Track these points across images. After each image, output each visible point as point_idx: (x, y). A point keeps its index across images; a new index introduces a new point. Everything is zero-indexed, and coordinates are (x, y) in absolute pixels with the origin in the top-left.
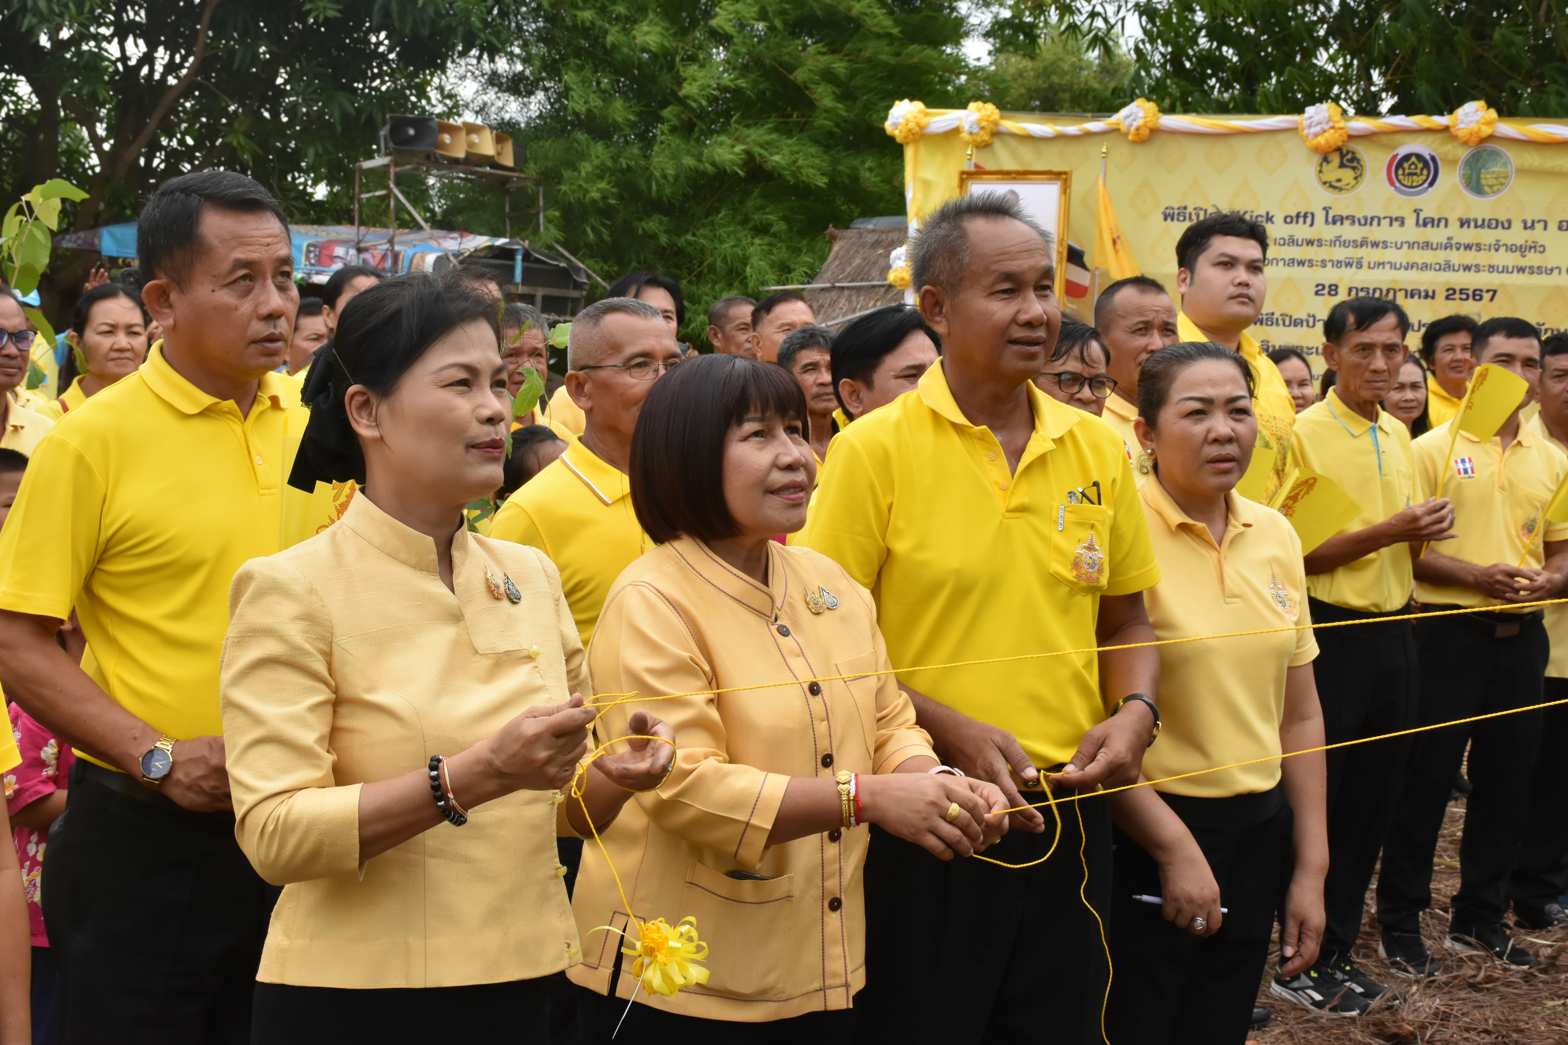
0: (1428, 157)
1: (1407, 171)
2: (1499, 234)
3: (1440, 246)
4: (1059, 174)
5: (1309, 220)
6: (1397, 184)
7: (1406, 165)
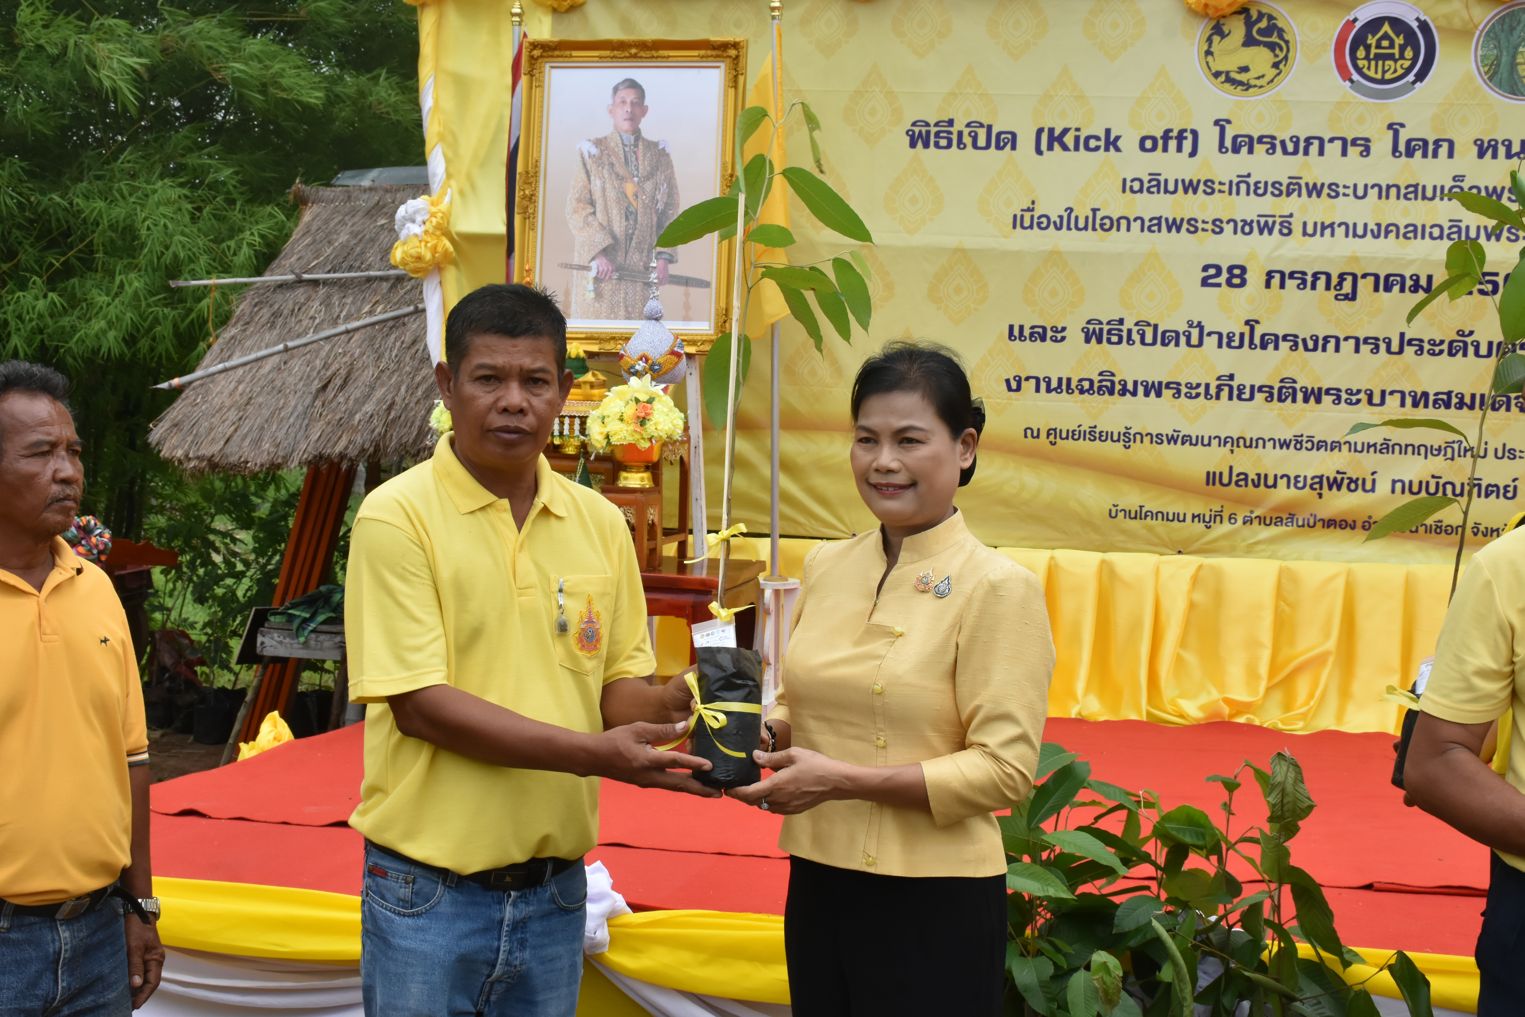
0: (1415, 25)
1: (1373, 51)
3: (1440, 193)
4: (724, 46)
5: (1187, 145)
6: (1356, 77)
7: (1372, 41)
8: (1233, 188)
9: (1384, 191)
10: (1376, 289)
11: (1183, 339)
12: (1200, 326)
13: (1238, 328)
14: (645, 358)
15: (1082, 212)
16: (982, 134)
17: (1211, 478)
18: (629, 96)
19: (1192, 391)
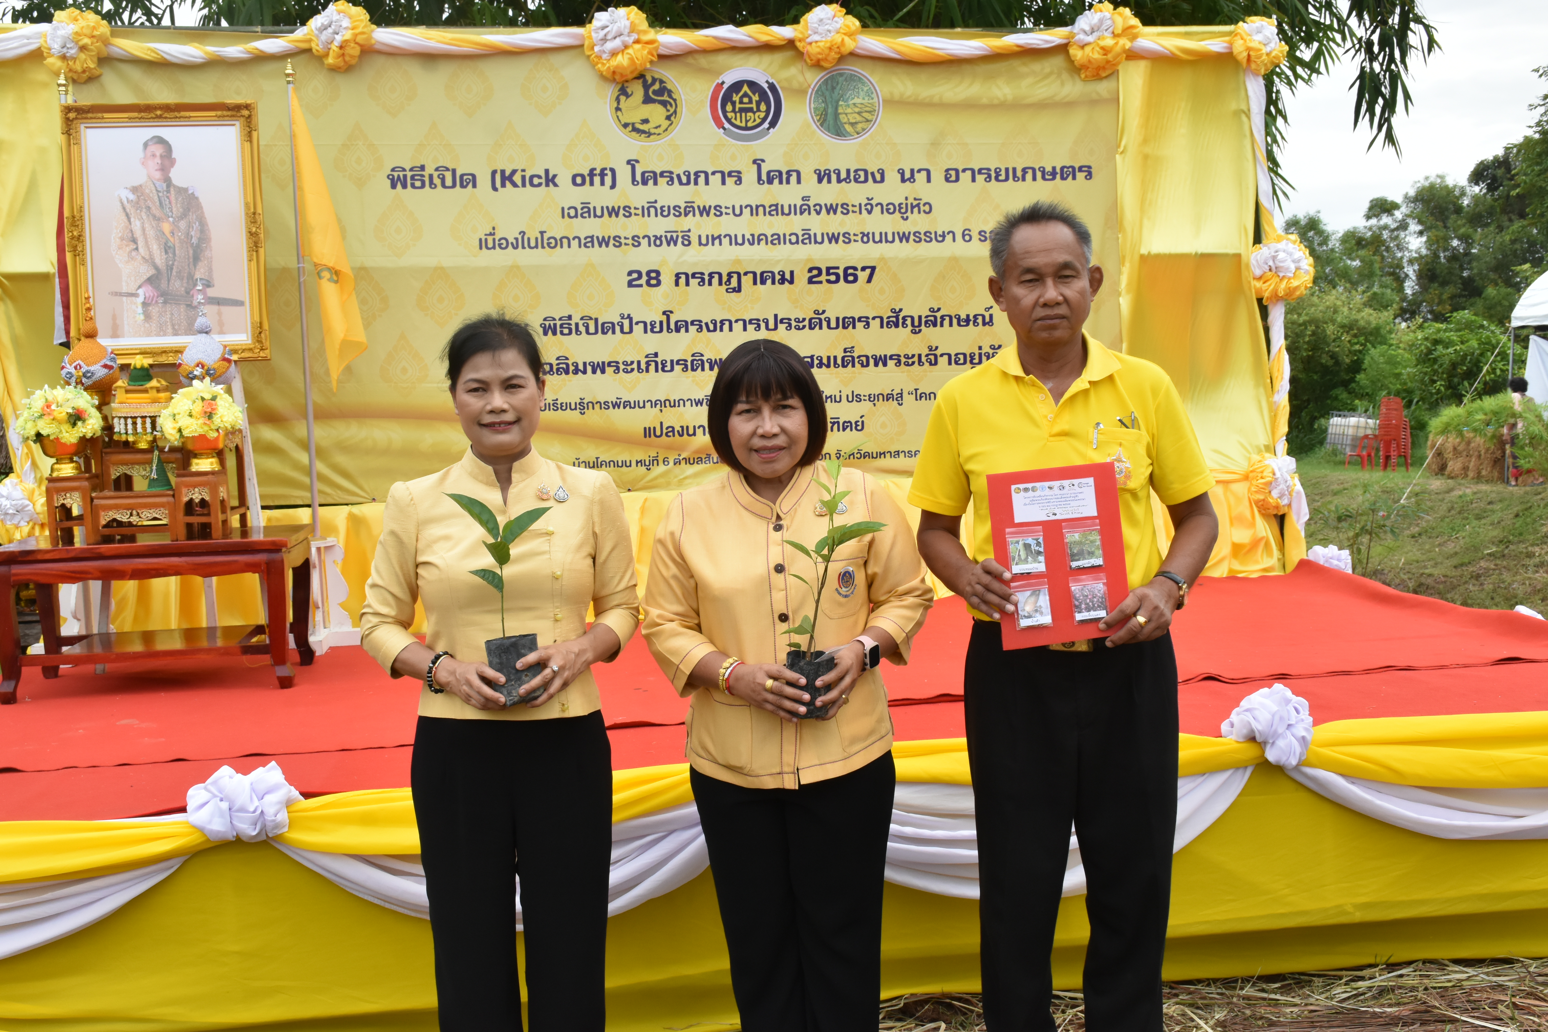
0: (765, 86)
1: (738, 106)
2: (871, 189)
3: (794, 210)
4: (238, 108)
5: (608, 180)
6: (727, 125)
7: (736, 98)
8: (645, 211)
9: (754, 210)
10: (755, 283)
11: (618, 328)
12: (629, 317)
13: (658, 317)
14: (200, 365)
15: (533, 234)
16: (448, 176)
17: (648, 432)
18: (159, 150)
19: (628, 367)
